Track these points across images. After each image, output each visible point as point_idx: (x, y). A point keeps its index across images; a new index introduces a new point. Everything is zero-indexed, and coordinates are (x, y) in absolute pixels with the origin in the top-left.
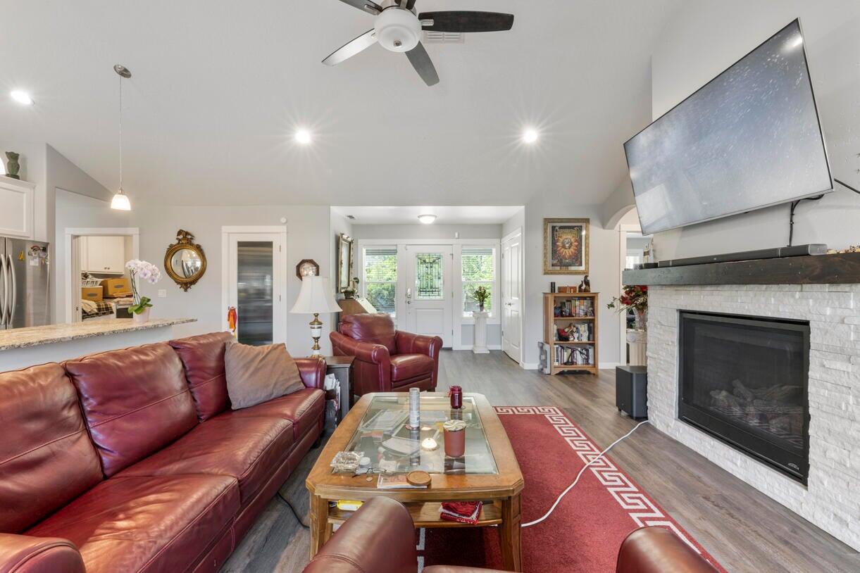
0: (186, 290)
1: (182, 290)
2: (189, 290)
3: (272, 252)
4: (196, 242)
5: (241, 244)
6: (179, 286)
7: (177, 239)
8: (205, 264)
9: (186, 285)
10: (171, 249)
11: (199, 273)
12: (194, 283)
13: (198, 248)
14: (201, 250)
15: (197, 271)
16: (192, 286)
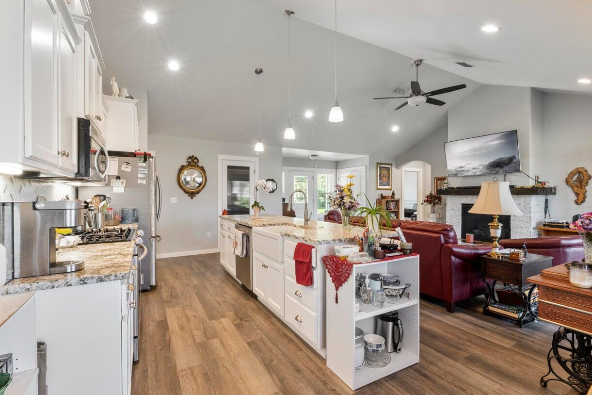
0: (192, 198)
1: (190, 198)
2: (194, 197)
3: (249, 172)
4: (200, 164)
5: (229, 167)
6: (187, 195)
7: (187, 162)
8: (206, 181)
9: (192, 194)
10: (182, 168)
11: (201, 187)
12: (198, 192)
13: (202, 169)
14: (204, 170)
15: (200, 184)
16: (197, 195)
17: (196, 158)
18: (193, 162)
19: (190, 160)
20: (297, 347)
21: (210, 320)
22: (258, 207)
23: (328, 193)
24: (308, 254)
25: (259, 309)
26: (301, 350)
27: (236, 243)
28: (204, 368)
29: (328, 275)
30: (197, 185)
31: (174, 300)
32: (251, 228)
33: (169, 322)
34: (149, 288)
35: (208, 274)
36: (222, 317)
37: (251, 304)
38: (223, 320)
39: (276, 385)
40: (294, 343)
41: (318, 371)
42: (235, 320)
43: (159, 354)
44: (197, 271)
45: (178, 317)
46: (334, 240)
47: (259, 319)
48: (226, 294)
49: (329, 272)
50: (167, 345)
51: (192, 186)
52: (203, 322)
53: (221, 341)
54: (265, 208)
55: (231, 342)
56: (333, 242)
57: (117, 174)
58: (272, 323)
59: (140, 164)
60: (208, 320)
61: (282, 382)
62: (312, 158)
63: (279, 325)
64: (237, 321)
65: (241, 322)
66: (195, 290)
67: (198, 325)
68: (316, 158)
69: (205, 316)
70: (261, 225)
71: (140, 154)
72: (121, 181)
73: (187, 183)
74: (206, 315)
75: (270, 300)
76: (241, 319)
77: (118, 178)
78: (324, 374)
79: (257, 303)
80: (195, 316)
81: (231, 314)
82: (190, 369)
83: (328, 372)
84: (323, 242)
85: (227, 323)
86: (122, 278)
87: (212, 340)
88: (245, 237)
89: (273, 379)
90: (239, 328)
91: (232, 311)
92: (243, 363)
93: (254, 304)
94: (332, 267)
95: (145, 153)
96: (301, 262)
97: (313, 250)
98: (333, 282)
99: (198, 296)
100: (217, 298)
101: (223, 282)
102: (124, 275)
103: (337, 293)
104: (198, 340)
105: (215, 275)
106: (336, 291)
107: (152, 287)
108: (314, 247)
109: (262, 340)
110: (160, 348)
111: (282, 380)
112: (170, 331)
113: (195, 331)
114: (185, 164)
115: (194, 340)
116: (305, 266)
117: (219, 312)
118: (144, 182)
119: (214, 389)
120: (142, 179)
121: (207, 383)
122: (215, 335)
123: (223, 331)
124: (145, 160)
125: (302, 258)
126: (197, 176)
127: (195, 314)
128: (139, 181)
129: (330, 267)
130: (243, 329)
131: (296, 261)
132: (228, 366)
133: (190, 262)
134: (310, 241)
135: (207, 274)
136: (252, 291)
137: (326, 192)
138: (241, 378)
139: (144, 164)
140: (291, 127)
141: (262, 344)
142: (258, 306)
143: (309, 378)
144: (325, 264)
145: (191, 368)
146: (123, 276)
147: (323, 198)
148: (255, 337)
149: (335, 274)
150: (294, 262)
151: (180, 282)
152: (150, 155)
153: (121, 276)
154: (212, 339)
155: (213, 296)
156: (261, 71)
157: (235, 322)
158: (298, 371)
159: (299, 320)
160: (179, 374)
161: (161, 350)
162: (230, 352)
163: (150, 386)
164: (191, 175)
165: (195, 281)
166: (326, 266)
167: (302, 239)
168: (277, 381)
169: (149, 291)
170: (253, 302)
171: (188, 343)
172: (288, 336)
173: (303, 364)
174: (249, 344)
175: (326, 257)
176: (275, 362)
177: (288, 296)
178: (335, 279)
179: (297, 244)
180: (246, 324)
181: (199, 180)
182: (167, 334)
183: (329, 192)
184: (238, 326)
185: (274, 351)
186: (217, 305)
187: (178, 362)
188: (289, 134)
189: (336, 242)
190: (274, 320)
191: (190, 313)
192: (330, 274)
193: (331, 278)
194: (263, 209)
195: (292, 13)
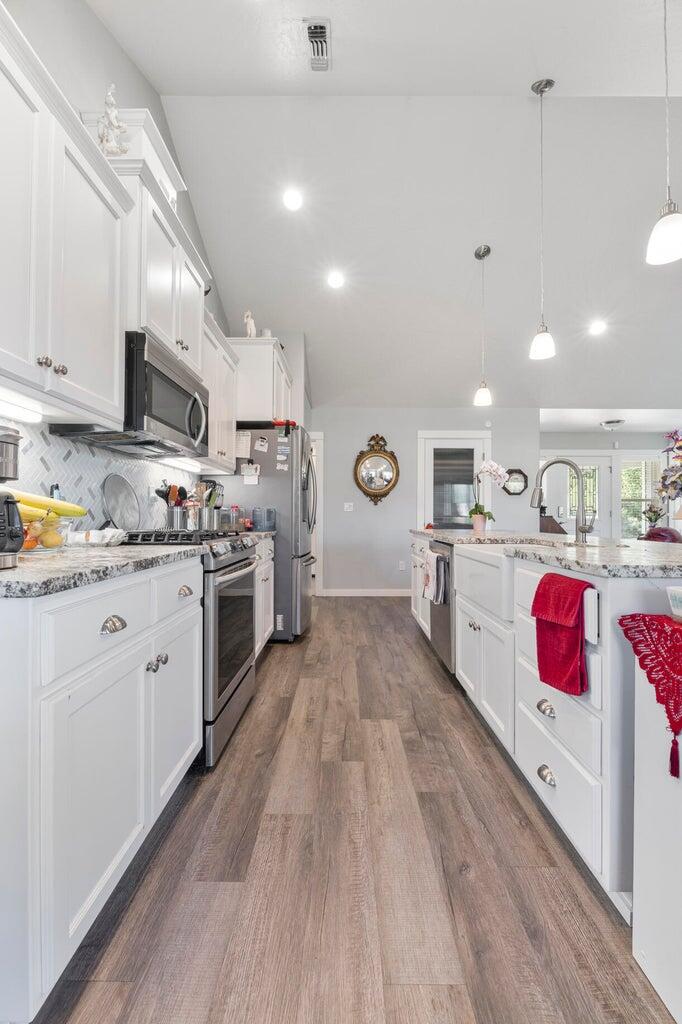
0: (375, 503)
1: (372, 503)
2: (379, 503)
3: (473, 459)
4: (388, 448)
5: (437, 451)
6: (369, 499)
7: (369, 445)
8: (398, 474)
9: (376, 497)
10: (361, 456)
11: (391, 484)
12: (385, 495)
13: (392, 455)
14: (395, 458)
15: (389, 482)
16: (383, 499)
17: (382, 439)
18: (377, 445)
19: (372, 443)
20: (543, 848)
21: (362, 716)
22: (482, 513)
23: (646, 500)
24: (572, 605)
25: (464, 718)
26: (553, 864)
27: (428, 576)
28: (311, 828)
29: (641, 675)
30: (386, 483)
31: (319, 665)
32: (452, 546)
33: (295, 704)
34: (291, 639)
35: (390, 629)
36: (387, 717)
37: (451, 703)
38: (386, 724)
39: (460, 957)
40: (536, 835)
41: (600, 963)
42: (408, 730)
43: (252, 763)
44: (373, 623)
45: (312, 698)
46: (664, 569)
47: (461, 741)
48: (408, 670)
49: (643, 666)
50: (272, 748)
51: (379, 483)
52: (350, 717)
53: (366, 771)
54: (494, 516)
55: (384, 780)
56: (660, 573)
57: (248, 457)
58: (487, 759)
59: (280, 440)
60: (358, 717)
61: (478, 954)
62: (608, 428)
63: (501, 767)
64: (413, 733)
65: (422, 736)
66: (358, 655)
67: (337, 722)
68: (616, 427)
69: (355, 707)
70: (473, 539)
71: (280, 424)
72: (255, 466)
73: (371, 480)
74: (358, 704)
75: (484, 702)
76: (422, 731)
77: (250, 462)
78: (621, 986)
79: (464, 702)
80: (339, 704)
81: (405, 714)
82: (287, 820)
83: (635, 984)
84: (623, 572)
85: (390, 732)
86: (20, 595)
87: (350, 763)
88: (442, 564)
89: (455, 931)
90: (412, 750)
91: (409, 709)
92: (393, 845)
93: (455, 704)
94: (656, 652)
95: (288, 421)
96: (553, 627)
97: (589, 596)
98: (660, 699)
99: (358, 665)
100: (390, 676)
101: (411, 647)
102: (25, 588)
103: (675, 743)
104: (325, 757)
105: (400, 634)
106: (671, 736)
107: (296, 637)
108: (592, 586)
109: (453, 797)
110: (259, 751)
111: (480, 949)
112: (289, 722)
113: (329, 733)
114: (366, 448)
115: (319, 751)
116: (563, 637)
117: (384, 706)
118: (285, 468)
119: (309, 894)
120: (282, 462)
121: (302, 872)
122: (360, 753)
123: (379, 748)
124: (287, 433)
125: (556, 613)
126: (386, 470)
127: (341, 698)
128: (279, 467)
129: (646, 651)
130: (419, 755)
131: (539, 622)
132: (360, 840)
133: (368, 606)
134: (578, 568)
135: (387, 630)
136: (454, 675)
137: (643, 497)
138: (377, 891)
139: (286, 440)
140: (546, 331)
141: (450, 807)
142: (464, 711)
143: (569, 978)
144: (631, 639)
145: (287, 818)
146: (22, 590)
147: (636, 519)
148: (440, 783)
149: (666, 674)
150: (532, 622)
151: (341, 638)
152: (294, 424)
153: (19, 588)
154: (350, 760)
155: (384, 670)
156: (488, 251)
157: (407, 734)
158: (535, 934)
159: (548, 779)
160: (263, 824)
161: (258, 756)
162: (376, 806)
163: (204, 833)
164: (375, 467)
165: (364, 638)
166: (635, 647)
167: (557, 564)
168: (465, 942)
169: (290, 643)
170: (456, 698)
171: (307, 755)
172: (520, 808)
173: (553, 912)
174: (422, 797)
175: (633, 617)
176: (472, 875)
177: (520, 705)
178: (669, 691)
179: (541, 576)
180: (427, 744)
181: (388, 475)
182: (282, 726)
183: (649, 497)
184: (410, 746)
185: (475, 840)
186: (384, 689)
187: (272, 793)
188: (543, 348)
189: (672, 574)
190: (492, 751)
191: (334, 695)
192: (649, 675)
193: (652, 687)
194: (491, 517)
195: (549, 83)
